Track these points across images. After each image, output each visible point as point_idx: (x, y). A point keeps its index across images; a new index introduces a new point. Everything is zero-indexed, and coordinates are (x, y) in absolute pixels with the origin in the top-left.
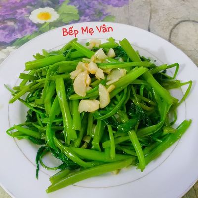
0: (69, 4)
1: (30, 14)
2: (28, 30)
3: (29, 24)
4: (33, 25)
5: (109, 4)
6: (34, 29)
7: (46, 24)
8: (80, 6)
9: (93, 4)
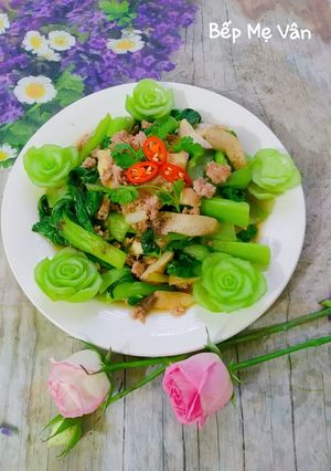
0: (74, 72)
1: (16, 84)
2: (10, 114)
3: (13, 103)
4: (18, 105)
5: (131, 77)
6: (19, 112)
7: (36, 106)
8: (89, 78)
9: (109, 74)
